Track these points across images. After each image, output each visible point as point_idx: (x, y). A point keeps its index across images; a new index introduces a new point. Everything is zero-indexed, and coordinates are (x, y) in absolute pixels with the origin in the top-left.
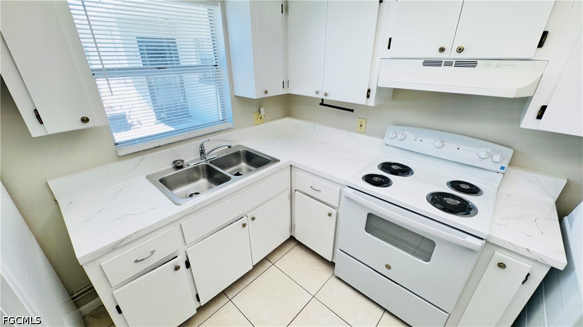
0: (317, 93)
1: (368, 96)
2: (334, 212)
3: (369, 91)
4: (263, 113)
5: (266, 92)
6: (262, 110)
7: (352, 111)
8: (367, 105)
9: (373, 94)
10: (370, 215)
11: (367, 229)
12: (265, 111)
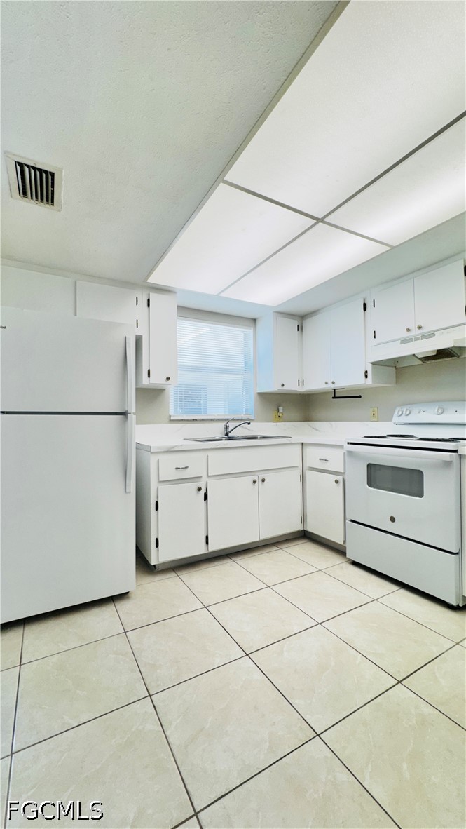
0: (326, 383)
1: (366, 377)
2: (340, 478)
3: (366, 372)
4: (281, 411)
5: (283, 385)
6: (281, 408)
7: (360, 397)
8: (367, 383)
9: (370, 374)
10: (369, 466)
11: (370, 484)
12: (283, 409)
